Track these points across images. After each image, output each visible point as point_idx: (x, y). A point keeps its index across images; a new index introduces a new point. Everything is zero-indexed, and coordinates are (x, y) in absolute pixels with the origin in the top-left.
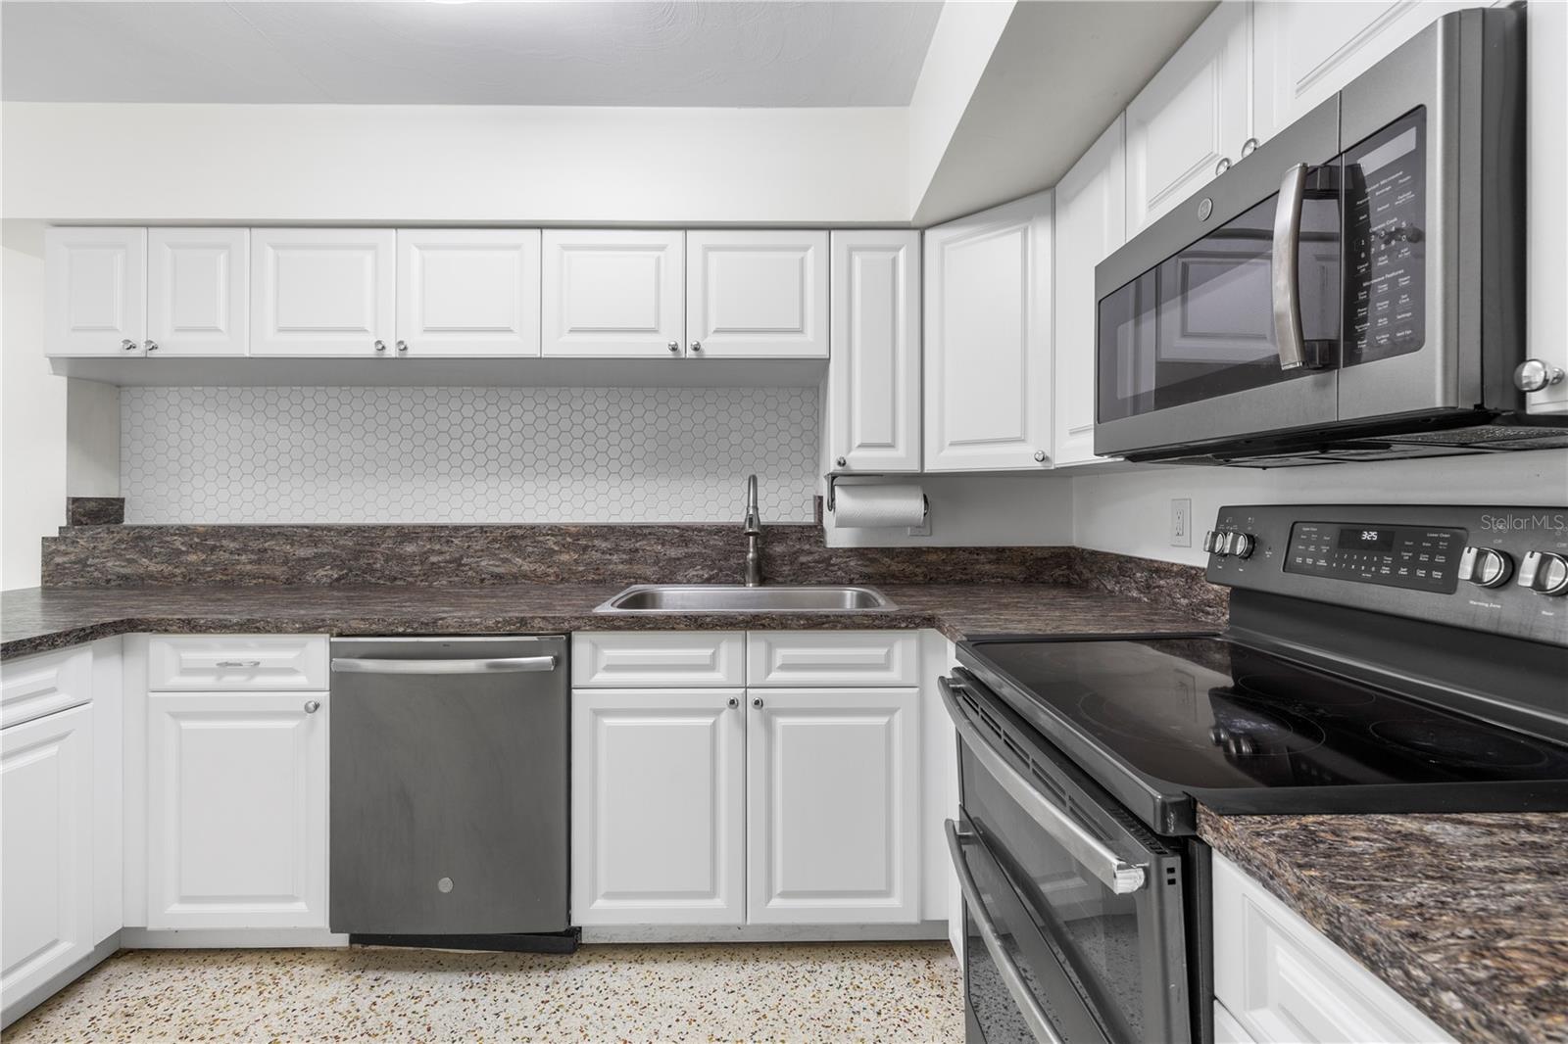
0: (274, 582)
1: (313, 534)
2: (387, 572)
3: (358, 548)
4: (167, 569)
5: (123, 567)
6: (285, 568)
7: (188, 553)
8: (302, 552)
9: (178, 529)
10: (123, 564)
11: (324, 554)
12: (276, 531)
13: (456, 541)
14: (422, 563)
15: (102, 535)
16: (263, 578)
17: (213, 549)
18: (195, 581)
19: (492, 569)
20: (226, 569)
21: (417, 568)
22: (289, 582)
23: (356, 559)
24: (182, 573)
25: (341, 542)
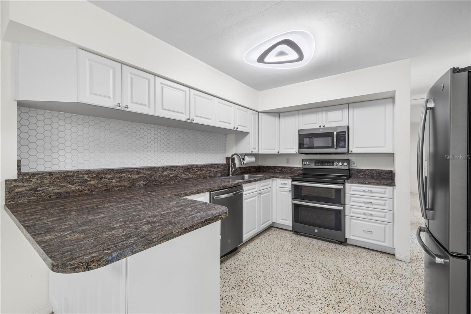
0: (125, 188)
1: (138, 170)
2: (159, 181)
3: (151, 174)
4: (81, 188)
5: (58, 189)
6: (129, 183)
7: (91, 181)
8: (135, 177)
9: (86, 172)
10: (58, 188)
11: (141, 177)
12: (126, 170)
13: (176, 170)
14: (168, 177)
15: (46, 176)
16: (121, 187)
17: (101, 178)
18: (94, 191)
19: (184, 177)
20: (107, 185)
21: (167, 179)
22: (130, 187)
23: (151, 178)
24: (88, 189)
25: (147, 173)
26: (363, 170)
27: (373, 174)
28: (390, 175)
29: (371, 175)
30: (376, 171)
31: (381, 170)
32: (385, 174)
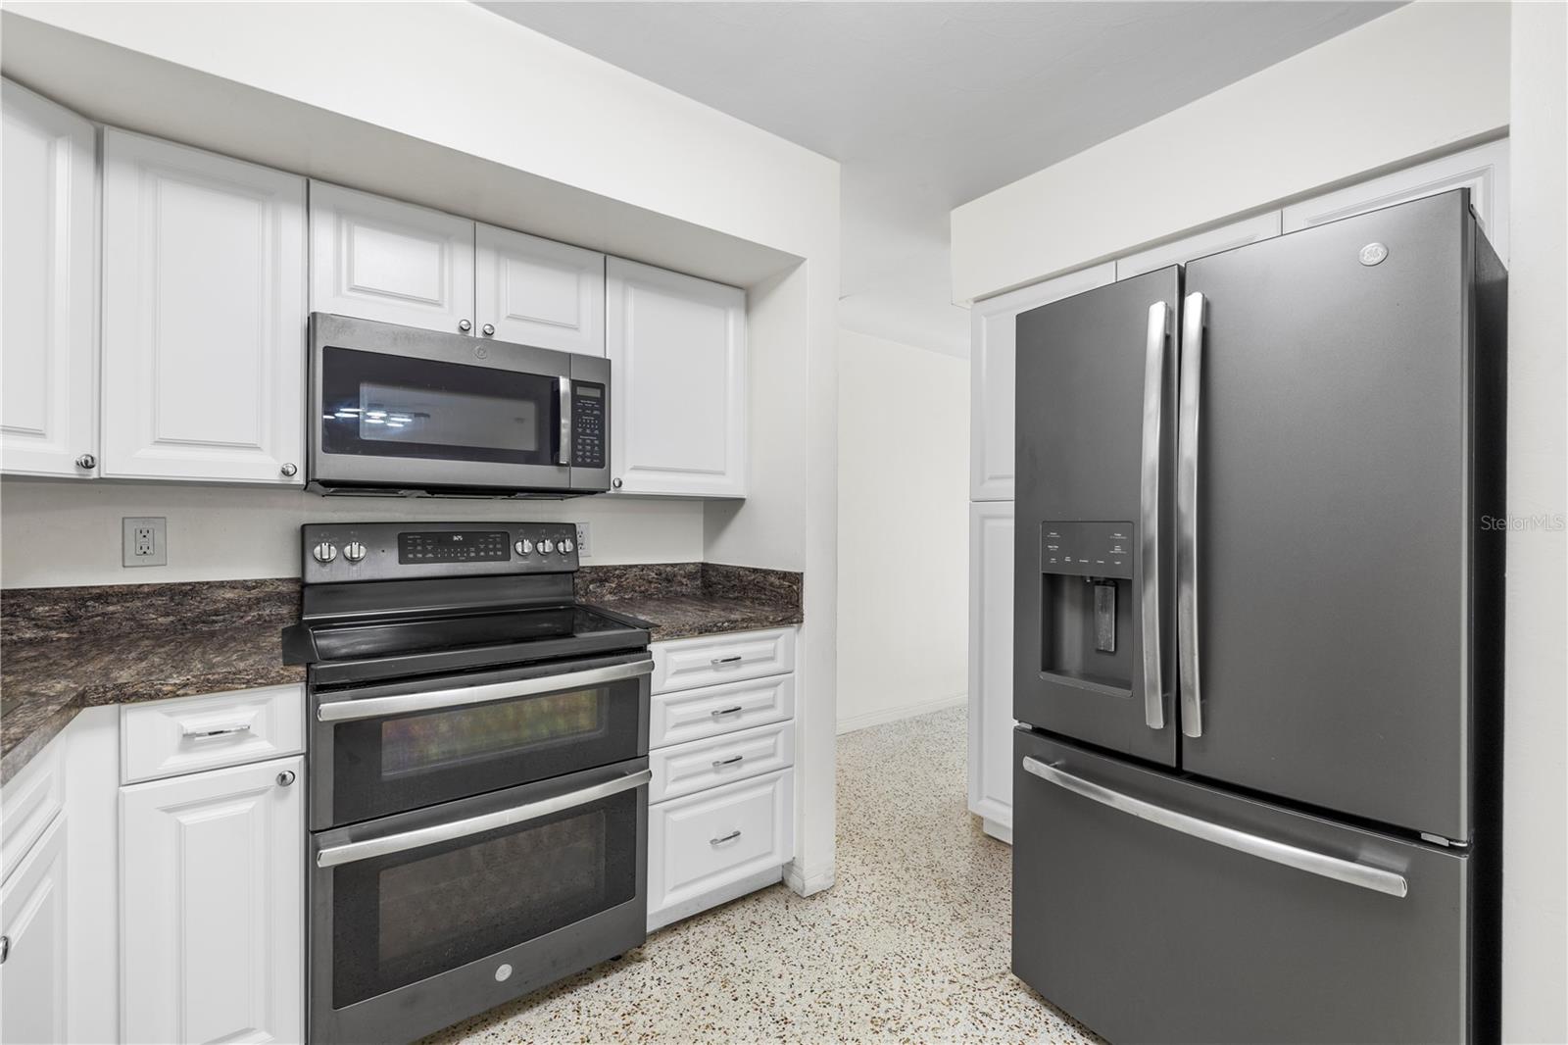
26: (617, 572)
27: (650, 582)
28: (699, 582)
29: (643, 588)
30: (659, 569)
31: (673, 565)
32: (684, 581)
